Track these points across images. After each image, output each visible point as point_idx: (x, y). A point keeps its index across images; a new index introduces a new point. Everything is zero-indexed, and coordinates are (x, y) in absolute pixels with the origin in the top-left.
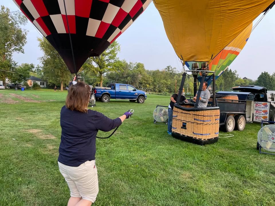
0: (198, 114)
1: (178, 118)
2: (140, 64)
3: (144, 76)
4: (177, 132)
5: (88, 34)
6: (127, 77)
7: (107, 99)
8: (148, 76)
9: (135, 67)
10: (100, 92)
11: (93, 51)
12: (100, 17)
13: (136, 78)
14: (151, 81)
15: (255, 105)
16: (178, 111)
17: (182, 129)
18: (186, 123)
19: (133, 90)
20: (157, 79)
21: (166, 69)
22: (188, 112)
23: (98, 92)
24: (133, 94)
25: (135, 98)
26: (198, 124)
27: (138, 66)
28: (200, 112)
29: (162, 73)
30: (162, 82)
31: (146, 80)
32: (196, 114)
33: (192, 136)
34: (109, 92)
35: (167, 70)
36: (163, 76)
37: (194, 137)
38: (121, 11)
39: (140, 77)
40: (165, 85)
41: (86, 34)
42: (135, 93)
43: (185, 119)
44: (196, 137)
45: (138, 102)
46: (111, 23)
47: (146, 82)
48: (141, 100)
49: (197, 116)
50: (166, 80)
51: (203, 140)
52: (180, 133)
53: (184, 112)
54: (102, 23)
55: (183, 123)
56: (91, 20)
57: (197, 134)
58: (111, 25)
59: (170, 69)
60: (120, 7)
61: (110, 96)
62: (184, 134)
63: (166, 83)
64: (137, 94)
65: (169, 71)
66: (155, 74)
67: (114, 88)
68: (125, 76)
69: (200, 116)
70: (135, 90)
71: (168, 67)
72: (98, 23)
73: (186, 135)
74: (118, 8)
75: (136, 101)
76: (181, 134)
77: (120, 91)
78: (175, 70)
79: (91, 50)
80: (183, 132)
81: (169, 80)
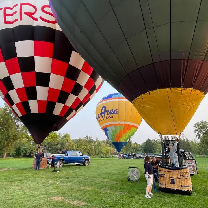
0: (182, 172)
1: (166, 176)
2: (67, 135)
3: (70, 143)
4: (166, 187)
5: (54, 113)
6: (57, 145)
7: (62, 164)
8: (72, 143)
9: (63, 137)
10: (57, 159)
11: (56, 126)
12: (63, 102)
13: (64, 145)
14: (75, 147)
15: (185, 162)
16: (165, 171)
17: (171, 184)
18: (174, 179)
19: (81, 156)
20: (80, 146)
21: (86, 137)
22: (174, 171)
23: (55, 159)
24: (80, 159)
25: (82, 162)
26: (184, 179)
27: (66, 136)
28: (184, 170)
29: (83, 140)
30: (83, 147)
31: (71, 147)
32: (181, 171)
33: (181, 189)
34: (63, 158)
35: (86, 139)
36: (84, 143)
37: (183, 189)
38: (77, 99)
39: (67, 144)
40: (85, 150)
41: (52, 113)
42: (82, 158)
43: (172, 176)
44: (184, 189)
45: (84, 165)
46: (70, 106)
47: (71, 148)
48: (87, 163)
49: (182, 173)
50: (86, 146)
51: (190, 191)
52: (169, 188)
53: (170, 171)
54: (65, 106)
55: (171, 179)
56: (57, 104)
57: (185, 187)
58: (70, 107)
59: (88, 138)
60: (77, 96)
61: (64, 161)
62: (174, 188)
63: (86, 148)
64: (84, 158)
65: (87, 139)
66: (78, 142)
67: (67, 155)
68: (56, 144)
69: (184, 173)
70: (82, 155)
71: (87, 136)
72: (62, 105)
73: (176, 189)
74: (76, 97)
75: (83, 164)
76: (171, 188)
77: (72, 156)
78: (91, 138)
79: (54, 125)
80: (172, 187)
81: (88, 146)
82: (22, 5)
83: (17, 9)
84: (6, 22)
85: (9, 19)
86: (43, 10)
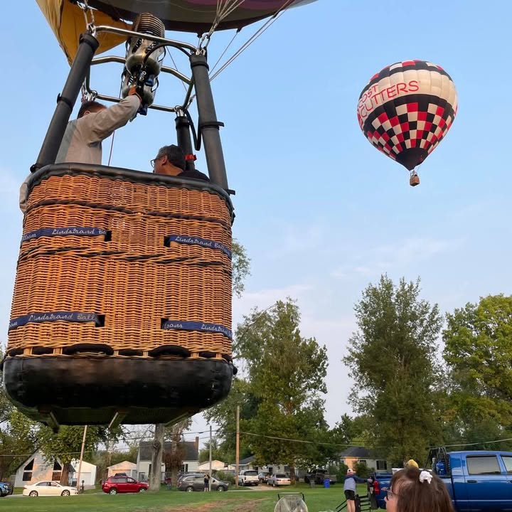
82: (397, 85)
83: (395, 88)
84: (389, 97)
85: (391, 94)
86: (410, 85)
